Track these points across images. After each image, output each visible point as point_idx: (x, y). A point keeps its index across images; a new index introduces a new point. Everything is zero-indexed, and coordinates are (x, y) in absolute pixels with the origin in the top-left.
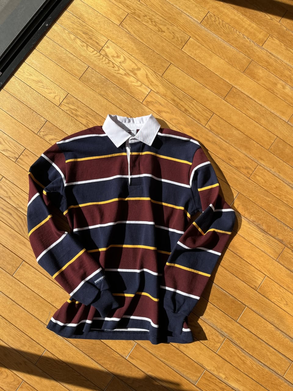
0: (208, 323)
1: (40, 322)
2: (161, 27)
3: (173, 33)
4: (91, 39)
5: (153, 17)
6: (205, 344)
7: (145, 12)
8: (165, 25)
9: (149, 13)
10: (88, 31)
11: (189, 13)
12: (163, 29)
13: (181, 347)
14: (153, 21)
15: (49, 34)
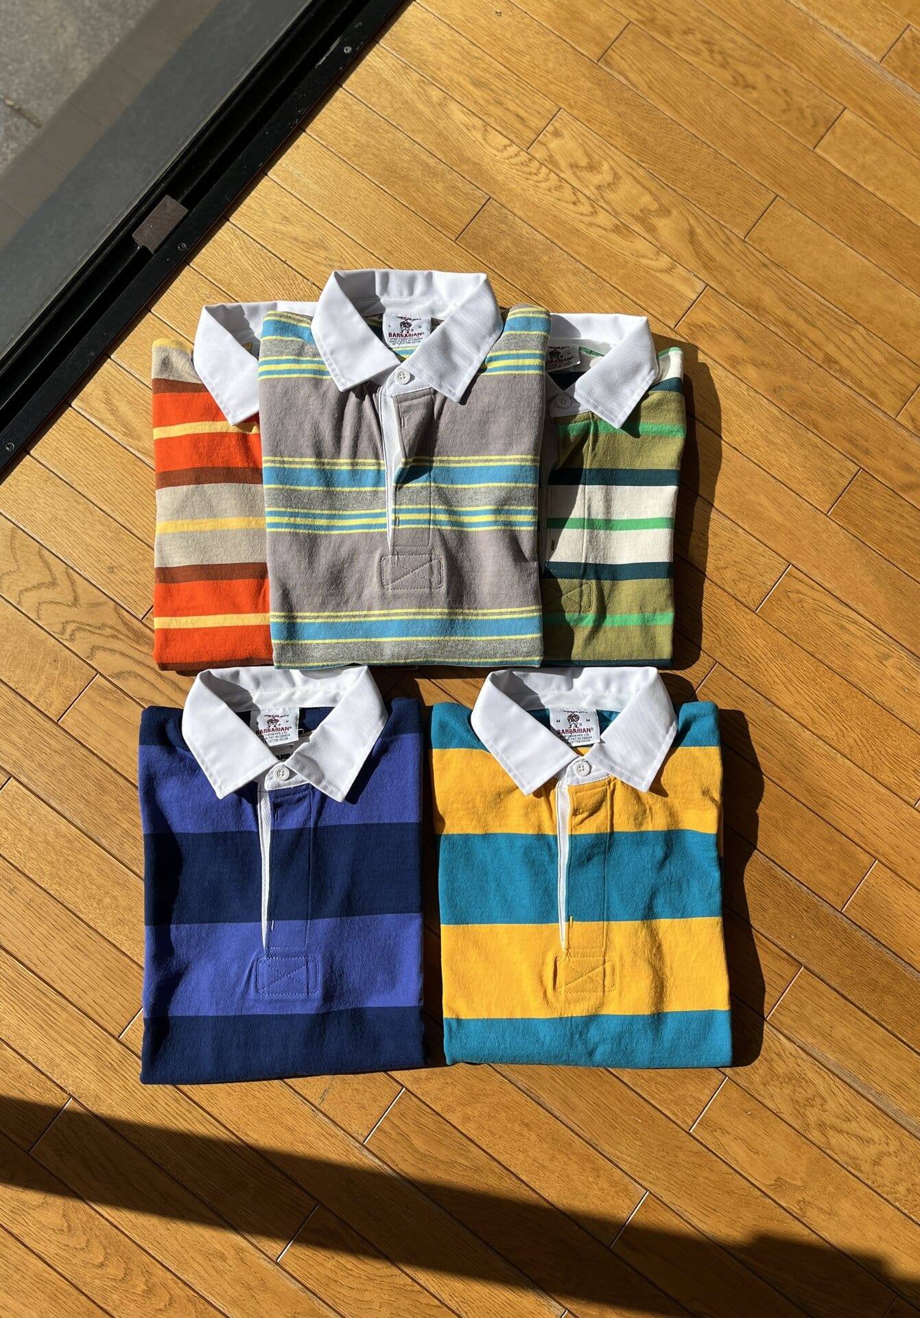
2: (743, 69)
3: (785, 91)
4: (500, 103)
5: (717, 36)
6: (897, 1204)
7: (689, 19)
8: (757, 65)
9: (702, 23)
10: (487, 76)
11: (841, 27)
12: (750, 79)
13: (808, 1214)
14: (716, 48)
15: (352, 82)
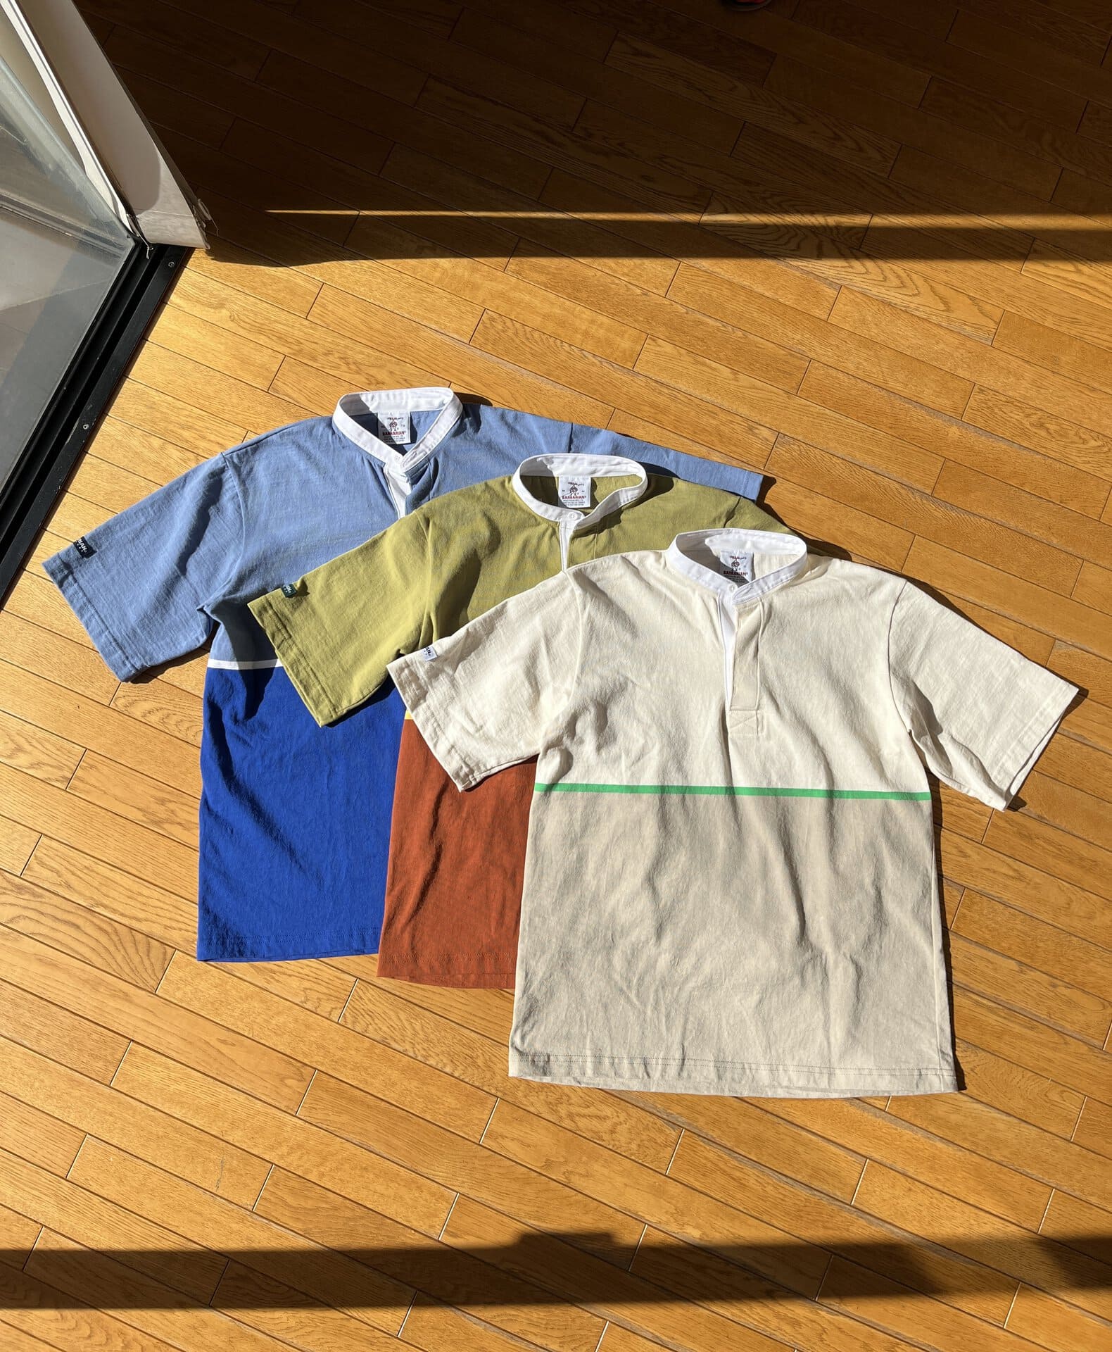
0: (629, 1100)
1: (201, 1191)
2: (373, 371)
3: (406, 380)
4: (204, 438)
5: (350, 352)
6: (633, 1158)
7: (327, 344)
8: (381, 367)
9: (338, 344)
10: (190, 420)
11: (436, 323)
12: (380, 377)
13: (572, 1180)
14: (350, 361)
15: (94, 448)
